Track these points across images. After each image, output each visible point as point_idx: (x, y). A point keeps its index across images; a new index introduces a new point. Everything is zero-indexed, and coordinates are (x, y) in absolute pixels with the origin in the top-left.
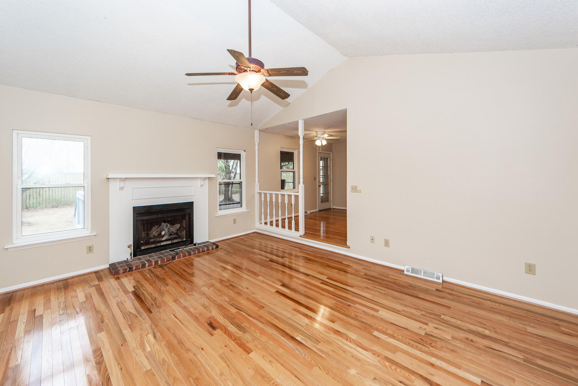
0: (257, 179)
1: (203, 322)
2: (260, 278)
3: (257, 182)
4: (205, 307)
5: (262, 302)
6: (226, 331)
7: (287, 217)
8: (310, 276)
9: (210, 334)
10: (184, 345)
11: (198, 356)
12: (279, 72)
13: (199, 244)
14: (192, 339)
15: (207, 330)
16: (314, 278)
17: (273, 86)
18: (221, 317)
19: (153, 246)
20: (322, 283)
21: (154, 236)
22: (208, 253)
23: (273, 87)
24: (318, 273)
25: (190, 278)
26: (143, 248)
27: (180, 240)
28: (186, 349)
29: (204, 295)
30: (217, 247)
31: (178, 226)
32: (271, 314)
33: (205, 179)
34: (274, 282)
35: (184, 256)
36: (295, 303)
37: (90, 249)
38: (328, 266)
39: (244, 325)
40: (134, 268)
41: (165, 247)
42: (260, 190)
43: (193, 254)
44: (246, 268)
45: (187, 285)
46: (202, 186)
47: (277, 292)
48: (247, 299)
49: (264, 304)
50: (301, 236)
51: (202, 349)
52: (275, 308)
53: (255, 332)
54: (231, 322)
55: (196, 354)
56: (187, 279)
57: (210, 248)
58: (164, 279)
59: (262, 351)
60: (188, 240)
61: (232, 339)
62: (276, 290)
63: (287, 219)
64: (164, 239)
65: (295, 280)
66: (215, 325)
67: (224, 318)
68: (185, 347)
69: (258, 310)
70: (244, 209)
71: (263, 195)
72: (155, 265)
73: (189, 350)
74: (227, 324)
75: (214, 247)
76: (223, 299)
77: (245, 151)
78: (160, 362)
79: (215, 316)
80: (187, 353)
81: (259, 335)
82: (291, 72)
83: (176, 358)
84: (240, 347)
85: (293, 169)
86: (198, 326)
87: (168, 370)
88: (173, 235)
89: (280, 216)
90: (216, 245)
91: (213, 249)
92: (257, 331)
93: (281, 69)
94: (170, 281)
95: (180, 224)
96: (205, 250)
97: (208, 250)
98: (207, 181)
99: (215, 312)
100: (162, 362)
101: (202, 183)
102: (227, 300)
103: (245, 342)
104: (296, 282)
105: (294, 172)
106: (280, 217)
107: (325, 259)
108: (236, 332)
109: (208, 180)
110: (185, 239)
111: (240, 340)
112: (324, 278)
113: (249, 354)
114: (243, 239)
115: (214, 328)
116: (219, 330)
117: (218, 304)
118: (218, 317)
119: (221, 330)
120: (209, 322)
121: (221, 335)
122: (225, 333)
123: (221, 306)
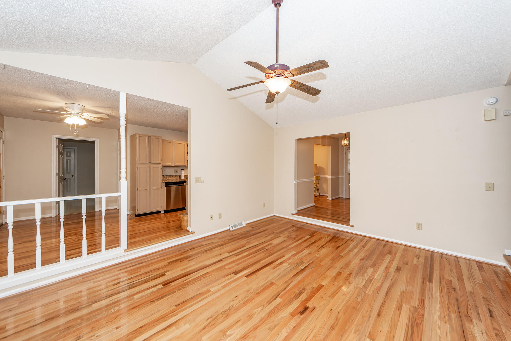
1: (300, 319)
6: (308, 300)
9: (314, 309)
10: (334, 324)
11: (339, 310)
14: (324, 321)
15: (310, 313)
28: (337, 320)
39: (297, 291)
51: (331, 310)
55: (338, 312)
61: (315, 295)
68: (335, 322)
73: (337, 318)
74: (299, 301)
78: (358, 335)
79: (289, 312)
80: (340, 319)
83: (348, 324)
86: (307, 322)
87: (360, 325)
99: (283, 314)
100: (357, 333)
103: (314, 288)
108: (307, 294)
111: (314, 291)
113: (323, 286)
115: (306, 309)
116: (308, 305)
117: (269, 314)
118: (290, 310)
119: (307, 303)
120: (299, 315)
121: (313, 302)
122: (310, 300)
123: (272, 311)
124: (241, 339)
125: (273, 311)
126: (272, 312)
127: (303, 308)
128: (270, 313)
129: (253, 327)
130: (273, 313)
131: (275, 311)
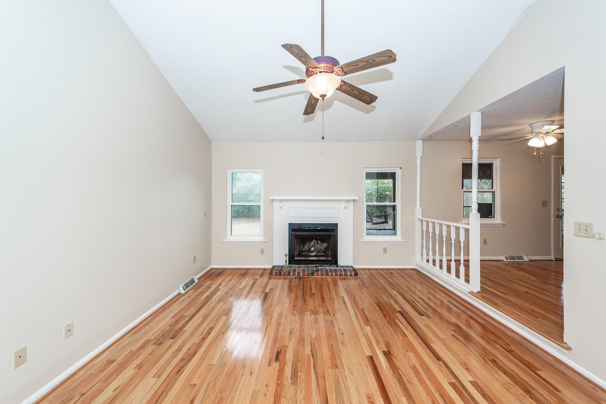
0: (418, 203)
1: (277, 347)
2: (368, 329)
3: (418, 206)
4: (291, 333)
5: (342, 360)
6: (281, 371)
7: (453, 259)
8: (440, 362)
9: (269, 363)
11: (243, 377)
12: (356, 66)
13: (341, 267)
15: (271, 357)
16: (445, 369)
17: (353, 88)
18: (292, 352)
19: (304, 259)
20: (453, 385)
21: (306, 250)
22: (345, 279)
23: (353, 90)
24: (461, 364)
25: (308, 297)
26: (296, 259)
27: (325, 259)
29: (302, 321)
30: (356, 274)
31: (325, 245)
32: (337, 381)
33: (349, 201)
34: (378, 342)
35: (322, 275)
36: (378, 389)
37: (262, 251)
38: (494, 362)
39: (300, 375)
40: (283, 274)
41: (312, 262)
42: (422, 217)
43: (331, 275)
44: (363, 310)
45: (300, 303)
46: (346, 208)
47: (371, 359)
48: (330, 346)
49: (342, 364)
50: (471, 293)
51: (251, 373)
52: (348, 379)
53: (301, 392)
54: (294, 362)
55: (244, 374)
56: (305, 298)
57: (349, 274)
58: (292, 290)
60: (332, 260)
61: (277, 382)
62: (371, 355)
63: (453, 261)
64: (313, 254)
65: (411, 355)
66: (281, 357)
67: (293, 355)
69: (329, 366)
70: (398, 238)
71: (424, 223)
72: (297, 275)
74: (289, 363)
75: (353, 274)
76: (311, 333)
77: (401, 168)
79: (289, 347)
81: (301, 397)
82: (372, 61)
84: (275, 396)
85: (492, 189)
87: (219, 374)
88: (321, 252)
89: (444, 254)
90: (356, 273)
91: (351, 275)
92: (304, 392)
93: (358, 61)
94: (293, 294)
95: (327, 243)
96: (343, 274)
97: (346, 275)
98: (351, 204)
99: (292, 343)
101: (346, 206)
102: (314, 336)
103: (283, 395)
104: (408, 359)
105: (494, 193)
106: (444, 257)
107: (498, 346)
108: (287, 377)
109: (353, 203)
110: (330, 259)
111: (281, 390)
112: (466, 378)
114: (392, 273)
115: (277, 359)
116: (278, 364)
118: (290, 349)
119: (280, 365)
120: (280, 350)
121: (274, 371)
122: (279, 371)
127: (280, 357)
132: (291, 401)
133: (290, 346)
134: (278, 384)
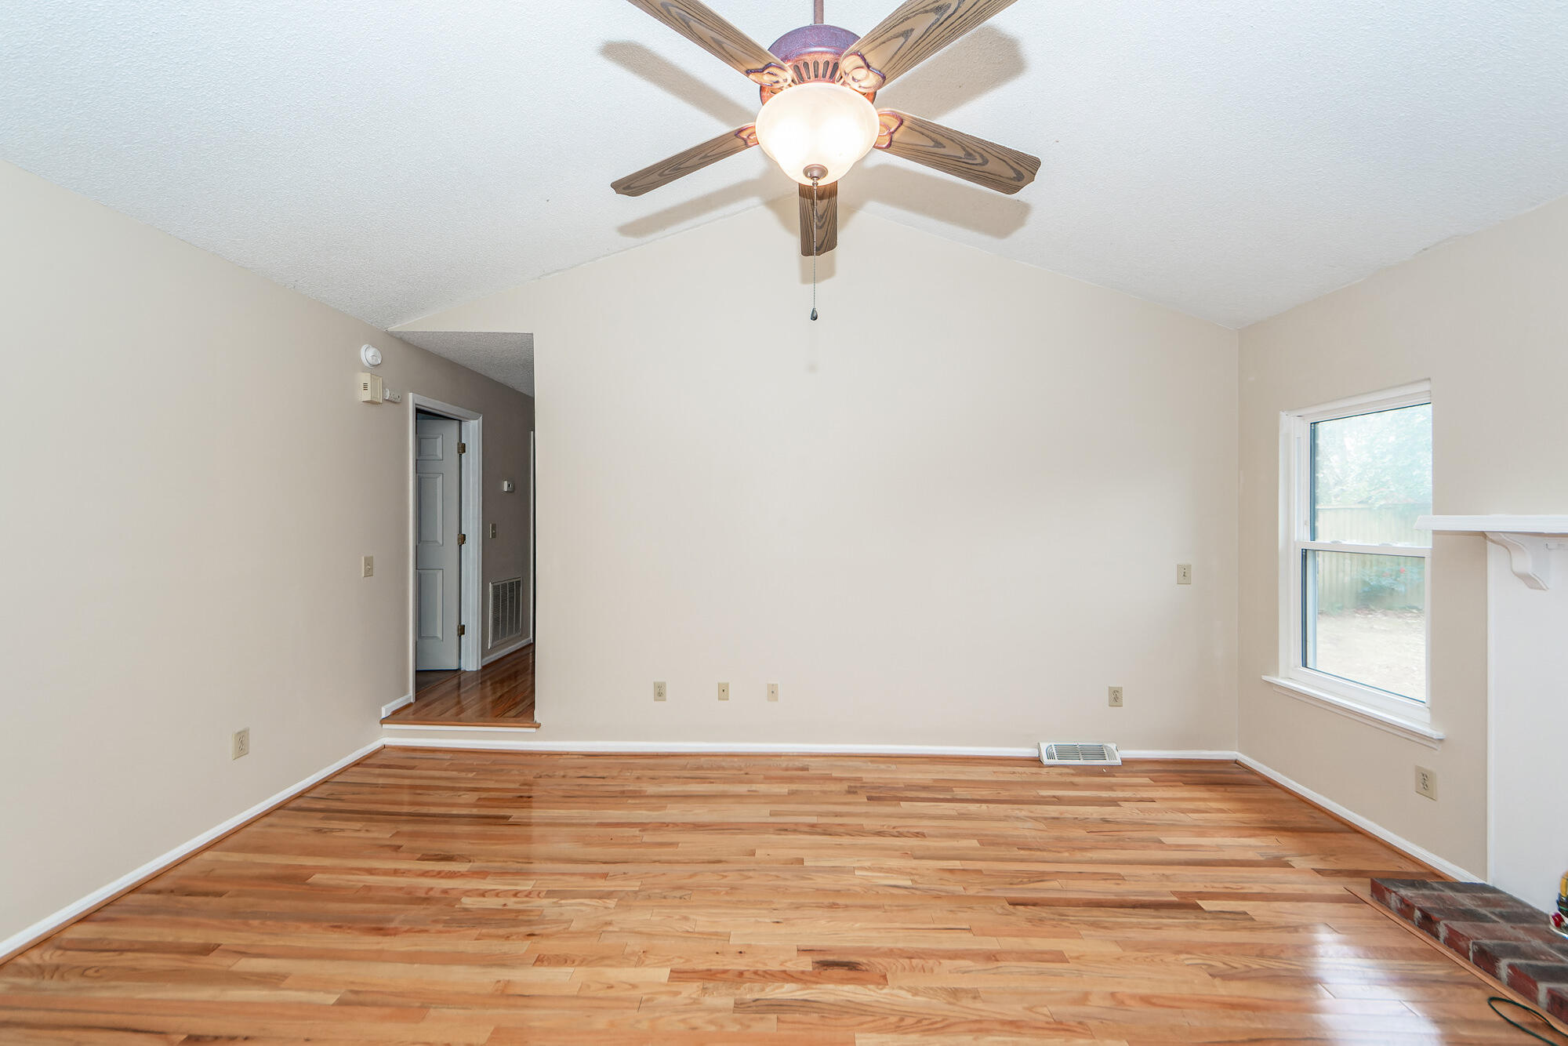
1: (875, 960)
6: (785, 977)
9: (815, 949)
15: (834, 952)
18: (860, 998)
37: (1424, 782)
39: (768, 1019)
53: (713, 1022)
54: (815, 1005)
59: (648, 994)
61: (747, 971)
66: (840, 972)
67: (848, 1001)
79: (881, 989)
84: (709, 970)
92: (713, 1028)
99: (899, 998)
103: (710, 986)
108: (762, 991)
111: (725, 982)
113: (671, 971)
115: (827, 964)
117: (943, 1028)
118: (872, 993)
119: (806, 972)
120: (864, 968)
122: (787, 972)
123: (927, 1027)
124: (1075, 1031)
125: (924, 1028)
126: (928, 1025)
127: (832, 970)
128: (936, 1029)
129: (1019, 1033)
130: (930, 1021)
131: (919, 1021)
132: (692, 1001)
133: (885, 991)
134: (741, 974)
